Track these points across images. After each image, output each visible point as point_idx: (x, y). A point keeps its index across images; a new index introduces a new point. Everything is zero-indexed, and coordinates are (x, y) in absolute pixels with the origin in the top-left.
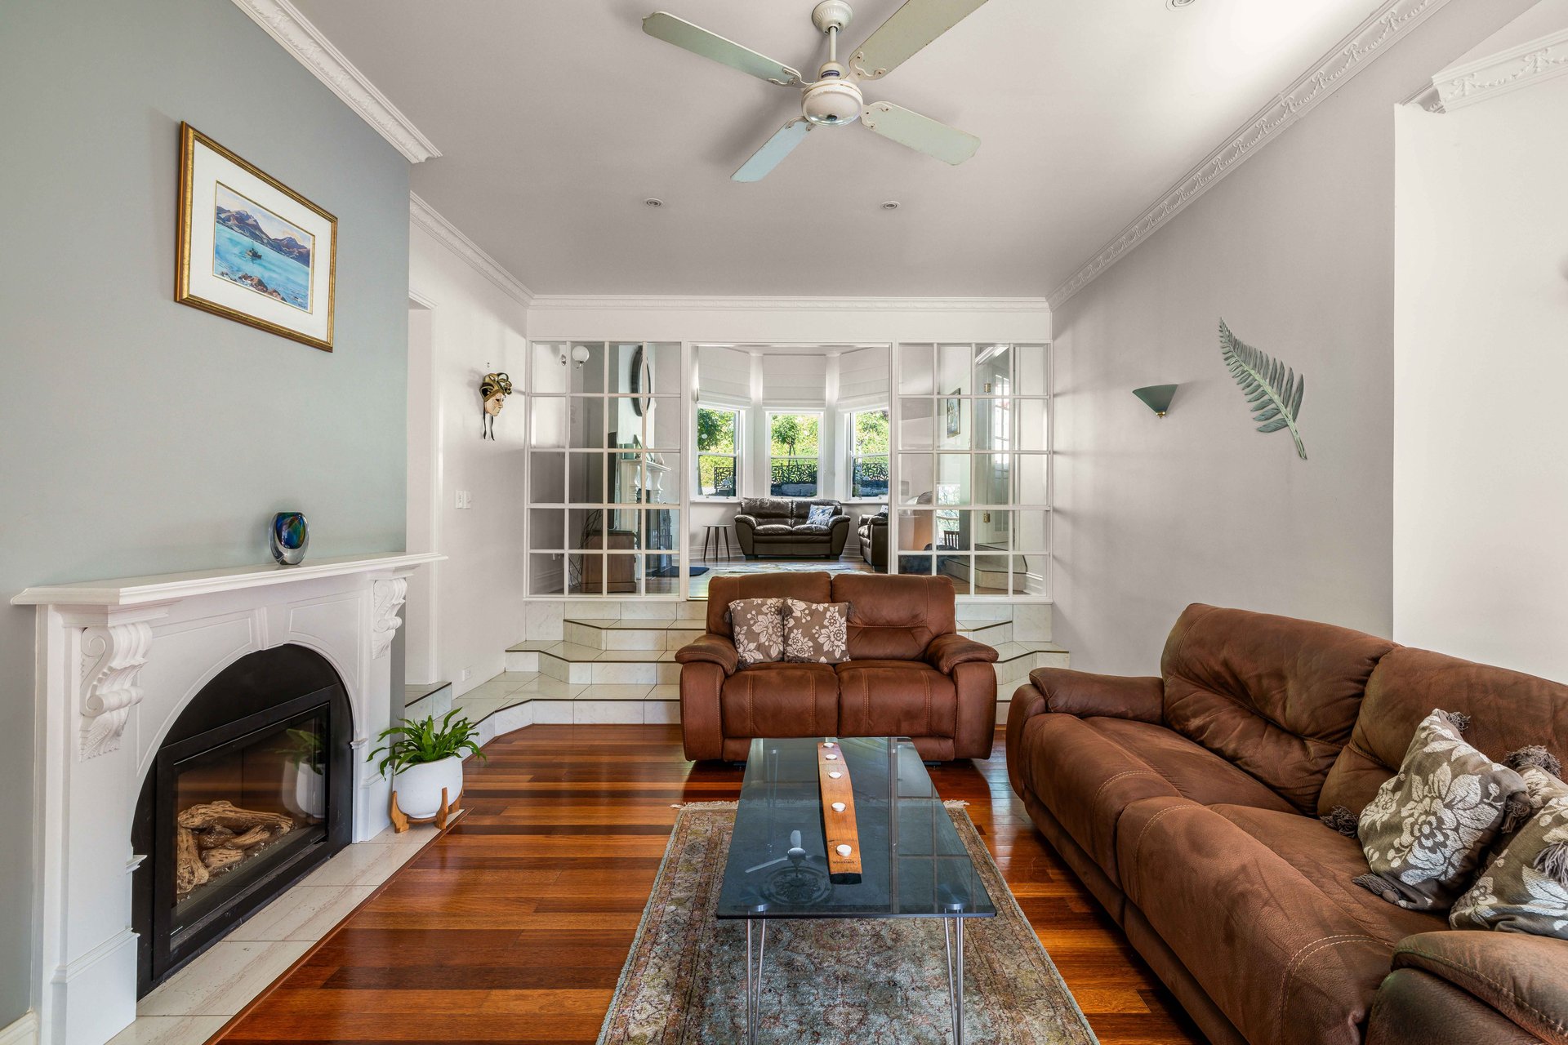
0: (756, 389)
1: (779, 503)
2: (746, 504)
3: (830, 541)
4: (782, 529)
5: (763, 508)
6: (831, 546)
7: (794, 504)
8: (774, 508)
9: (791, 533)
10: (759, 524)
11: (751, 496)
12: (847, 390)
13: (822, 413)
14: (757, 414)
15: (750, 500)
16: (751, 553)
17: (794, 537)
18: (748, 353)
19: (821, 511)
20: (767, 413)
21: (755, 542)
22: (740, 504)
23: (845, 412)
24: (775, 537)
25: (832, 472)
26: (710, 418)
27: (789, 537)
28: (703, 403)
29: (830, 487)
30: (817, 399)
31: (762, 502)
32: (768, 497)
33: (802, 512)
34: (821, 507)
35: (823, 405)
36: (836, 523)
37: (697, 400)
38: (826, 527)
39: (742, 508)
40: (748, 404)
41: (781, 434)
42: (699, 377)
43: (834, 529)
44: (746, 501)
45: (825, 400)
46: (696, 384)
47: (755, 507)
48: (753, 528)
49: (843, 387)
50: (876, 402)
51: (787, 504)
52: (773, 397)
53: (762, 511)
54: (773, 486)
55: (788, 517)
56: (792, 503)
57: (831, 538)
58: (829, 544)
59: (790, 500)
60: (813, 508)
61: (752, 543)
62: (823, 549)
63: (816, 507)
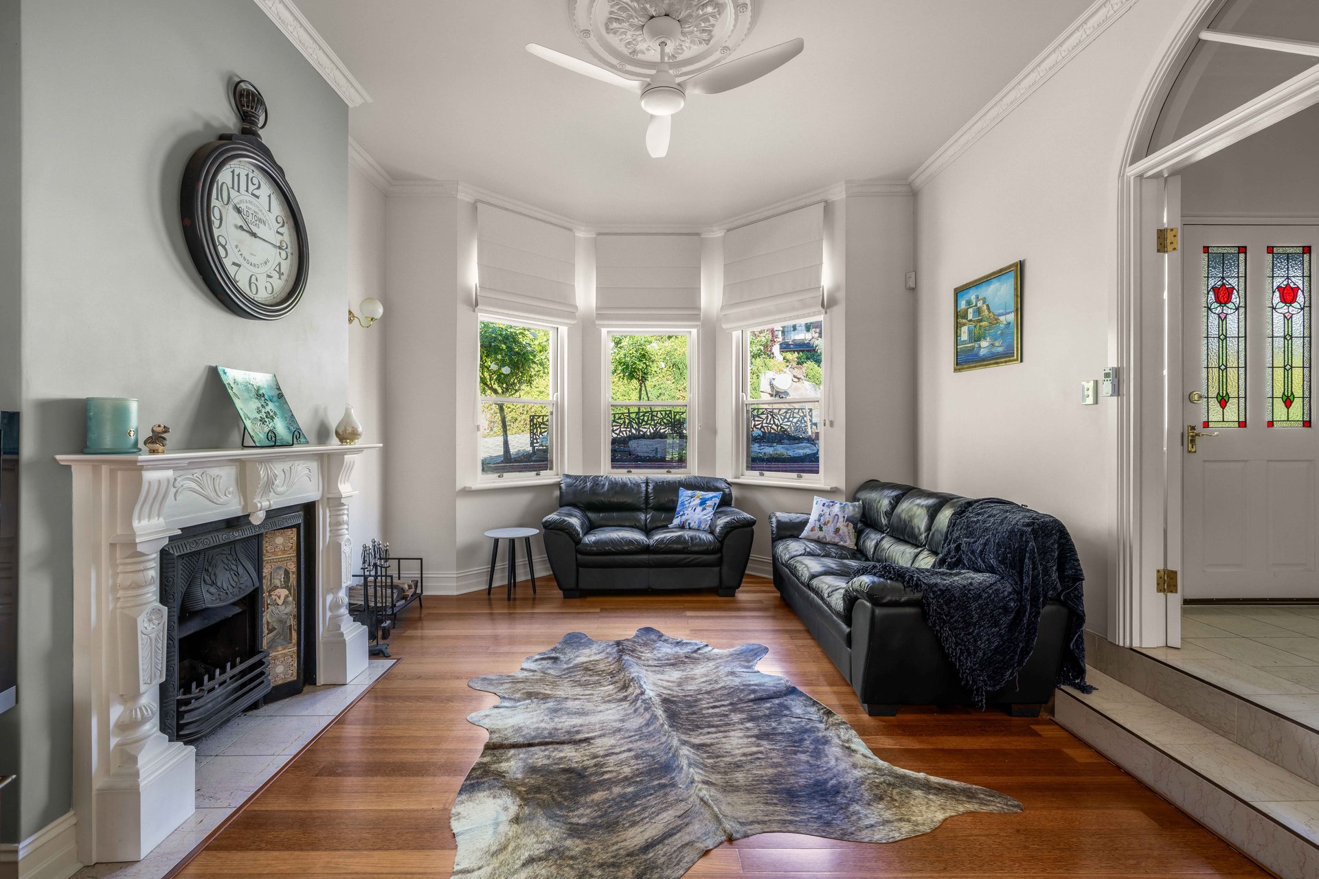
0: (585, 294)
1: (624, 485)
2: (569, 486)
3: (719, 563)
4: (630, 542)
5: (598, 494)
6: (720, 573)
7: (651, 487)
8: (616, 493)
9: (646, 549)
10: (591, 527)
11: (578, 471)
12: (737, 291)
13: (694, 331)
14: (586, 333)
15: (576, 478)
16: (573, 586)
17: (652, 557)
18: (570, 230)
19: (698, 501)
20: (604, 331)
21: (579, 565)
22: (558, 485)
23: (735, 329)
24: (617, 558)
25: (710, 429)
26: (516, 341)
27: (645, 557)
28: (486, 312)
29: (708, 454)
30: (688, 308)
31: (596, 480)
32: (605, 470)
33: (664, 499)
34: (699, 493)
35: (696, 317)
36: (730, 528)
37: (477, 305)
38: (710, 537)
39: (561, 493)
40: (571, 315)
41: (628, 366)
42: (479, 264)
43: (726, 542)
44: (569, 480)
45: (700, 308)
46: (472, 276)
47: (583, 491)
48: (578, 541)
49: (729, 288)
50: (794, 309)
51: (638, 485)
52: (611, 306)
53: (595, 499)
54: (614, 441)
55: (640, 510)
56: (647, 483)
57: (721, 558)
58: (716, 569)
59: (643, 477)
60: (685, 494)
61: (575, 567)
62: (709, 578)
63: (689, 493)
